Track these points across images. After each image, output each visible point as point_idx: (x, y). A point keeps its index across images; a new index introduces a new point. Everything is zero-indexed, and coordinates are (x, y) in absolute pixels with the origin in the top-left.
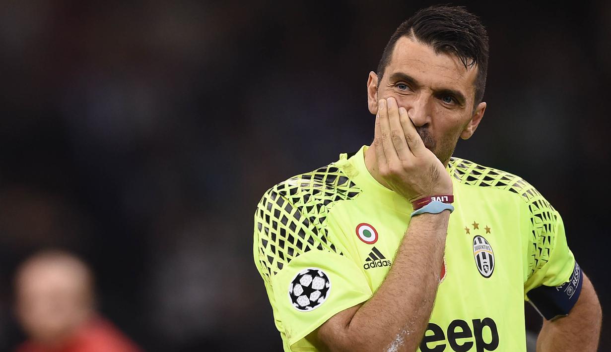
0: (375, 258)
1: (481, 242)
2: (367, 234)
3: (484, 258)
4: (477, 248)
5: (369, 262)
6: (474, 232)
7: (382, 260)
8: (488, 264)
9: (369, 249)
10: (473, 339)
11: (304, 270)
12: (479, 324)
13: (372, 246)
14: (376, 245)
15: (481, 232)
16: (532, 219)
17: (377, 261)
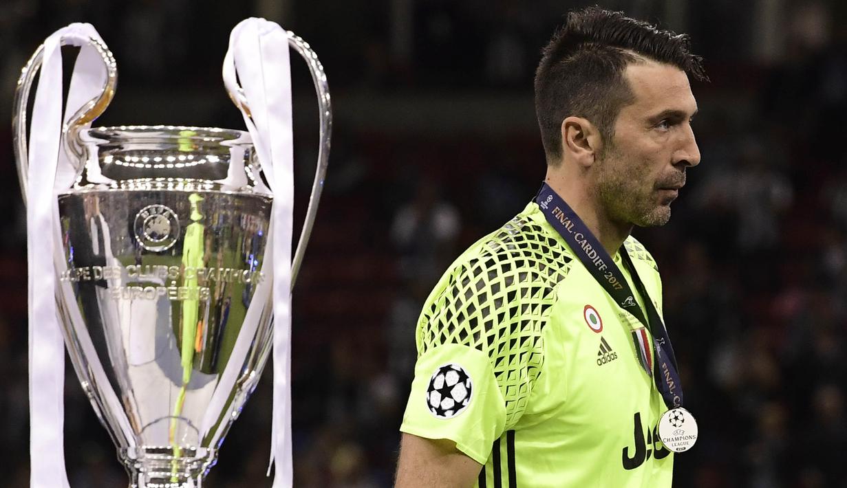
5: (601, 357)
17: (606, 355)
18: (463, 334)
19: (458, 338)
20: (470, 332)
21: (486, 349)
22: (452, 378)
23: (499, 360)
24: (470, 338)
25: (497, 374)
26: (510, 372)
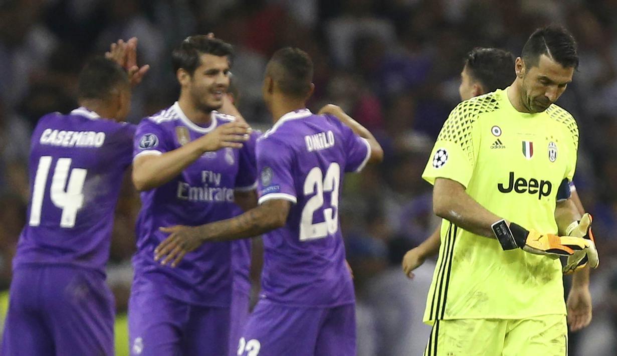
0: (497, 144)
1: (552, 145)
2: (496, 131)
3: (553, 152)
4: (550, 147)
5: (494, 146)
6: (550, 140)
7: (501, 145)
8: (554, 156)
9: (495, 139)
10: (538, 189)
11: (443, 149)
12: (543, 183)
13: (497, 138)
14: (500, 138)
15: (554, 140)
16: (573, 137)
17: (498, 145)
18: (445, 136)
19: (443, 139)
20: (447, 136)
21: (459, 143)
22: (441, 153)
23: (462, 144)
24: (447, 137)
25: (464, 150)
26: (467, 148)
